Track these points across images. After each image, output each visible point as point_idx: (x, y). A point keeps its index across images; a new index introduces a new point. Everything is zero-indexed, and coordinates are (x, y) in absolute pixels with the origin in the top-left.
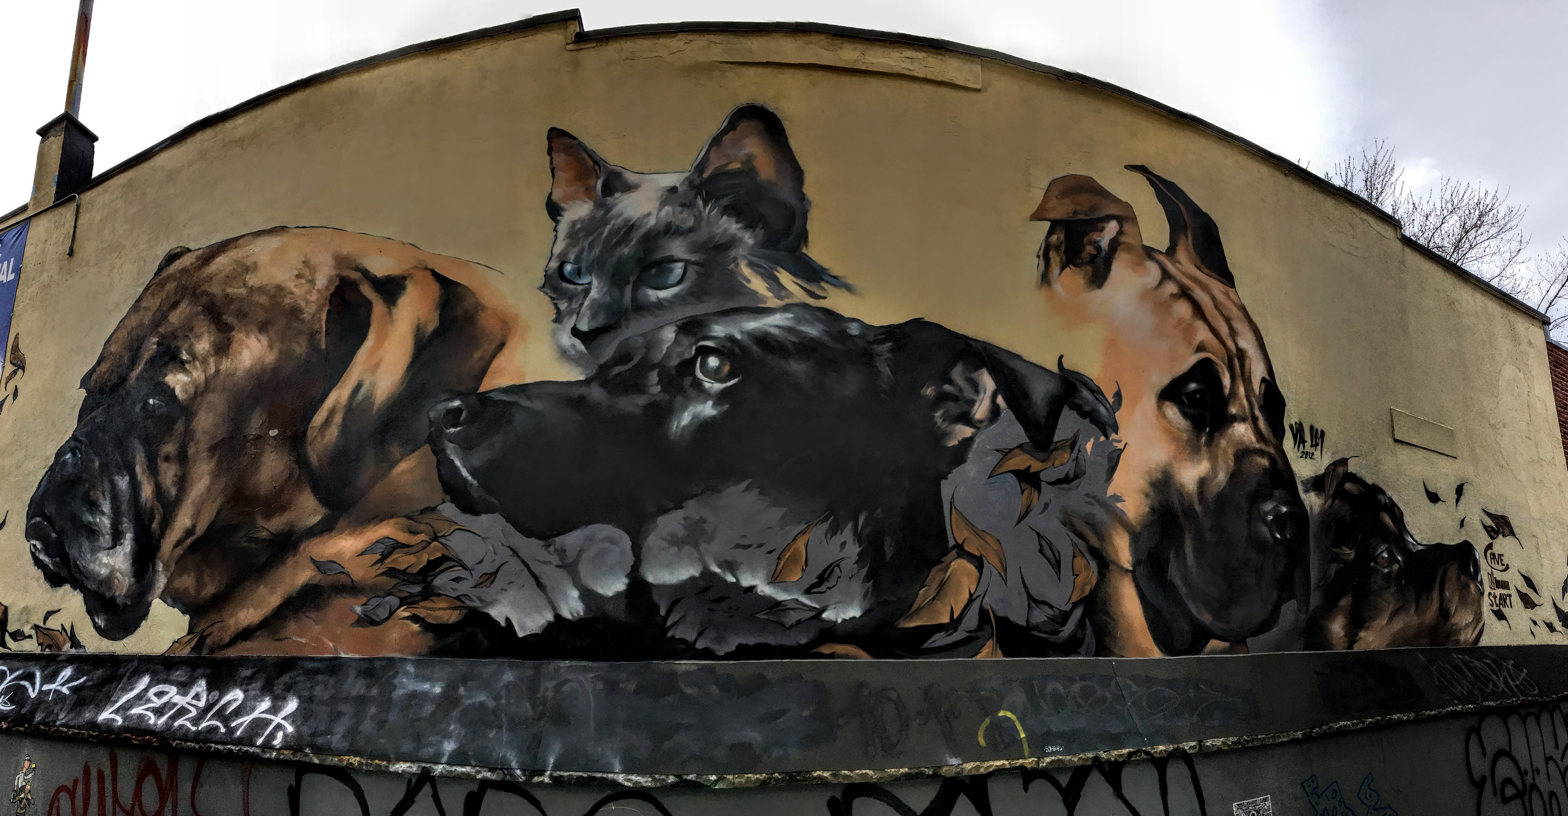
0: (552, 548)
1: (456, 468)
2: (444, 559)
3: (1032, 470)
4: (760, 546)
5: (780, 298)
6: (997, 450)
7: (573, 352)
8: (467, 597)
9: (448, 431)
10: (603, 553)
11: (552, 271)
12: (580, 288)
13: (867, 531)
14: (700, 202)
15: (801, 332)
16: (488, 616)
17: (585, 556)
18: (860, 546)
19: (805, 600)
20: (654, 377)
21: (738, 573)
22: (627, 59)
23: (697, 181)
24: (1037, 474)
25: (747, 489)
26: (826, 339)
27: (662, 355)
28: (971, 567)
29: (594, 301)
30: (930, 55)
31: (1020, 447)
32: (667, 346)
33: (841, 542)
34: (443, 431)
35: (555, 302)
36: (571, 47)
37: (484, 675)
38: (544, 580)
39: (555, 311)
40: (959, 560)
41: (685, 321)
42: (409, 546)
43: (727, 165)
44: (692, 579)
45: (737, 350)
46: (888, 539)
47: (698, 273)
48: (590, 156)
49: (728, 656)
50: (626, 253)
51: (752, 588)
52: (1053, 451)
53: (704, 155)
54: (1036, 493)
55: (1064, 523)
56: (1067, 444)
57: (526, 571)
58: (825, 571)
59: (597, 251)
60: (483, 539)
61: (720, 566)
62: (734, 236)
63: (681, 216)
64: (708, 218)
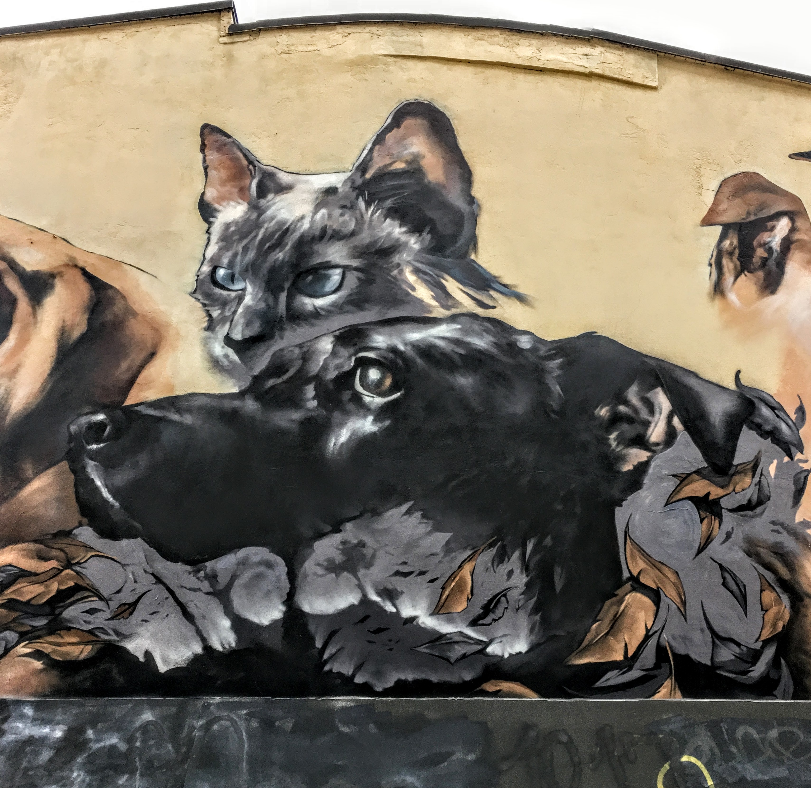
0: (202, 574)
1: (96, 488)
2: (77, 588)
3: (711, 497)
4: (422, 573)
5: (447, 308)
6: (674, 476)
7: (226, 363)
8: (102, 631)
9: (89, 447)
10: (258, 577)
11: (204, 276)
12: (233, 294)
13: (537, 558)
14: (362, 204)
15: (468, 344)
16: (125, 650)
17: (237, 582)
18: (527, 576)
19: (470, 632)
20: (310, 391)
21: (397, 602)
22: (283, 53)
23: (359, 181)
24: (717, 502)
25: (408, 512)
26: (494, 351)
27: (318, 368)
28: (647, 601)
29: (248, 308)
30: (608, 50)
31: (698, 472)
32: (324, 357)
33: (507, 571)
34: (83, 447)
35: (207, 308)
36: (225, 39)
37: (117, 716)
38: (192, 609)
39: (207, 318)
40: (634, 594)
41: (342, 331)
42: (36, 574)
43: (391, 164)
44: (352, 607)
45: (400, 362)
46: (558, 570)
47: (359, 279)
48: (245, 155)
49: (386, 693)
50: (281, 258)
51: (413, 619)
52: (733, 475)
53: (367, 154)
54: (717, 521)
55: (749, 554)
56: (748, 467)
57: (171, 600)
58: (490, 601)
59: (251, 255)
60: (124, 566)
61: (379, 594)
62: (398, 240)
63: (341, 219)
64: (371, 221)
